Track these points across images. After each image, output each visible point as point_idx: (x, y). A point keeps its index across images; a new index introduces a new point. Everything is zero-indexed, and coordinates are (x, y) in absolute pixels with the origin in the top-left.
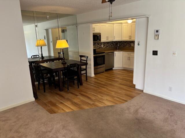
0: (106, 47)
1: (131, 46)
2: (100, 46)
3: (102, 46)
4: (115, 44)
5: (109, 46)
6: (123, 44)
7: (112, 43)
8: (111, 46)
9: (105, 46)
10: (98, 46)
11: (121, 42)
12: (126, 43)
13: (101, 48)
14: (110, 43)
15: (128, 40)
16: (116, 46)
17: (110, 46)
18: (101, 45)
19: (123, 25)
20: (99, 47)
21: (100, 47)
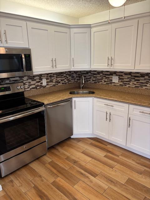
0: (54, 84)
1: (111, 83)
2: (39, 84)
3: (44, 82)
4: (77, 77)
5: (62, 80)
6: (94, 77)
7: (70, 75)
8: (69, 80)
9: (51, 81)
10: (33, 82)
11: (90, 71)
12: (101, 74)
13: (41, 86)
14: (65, 75)
15: (107, 67)
16: (79, 81)
17: (65, 80)
18: (41, 79)
19: (93, 30)
20: (34, 86)
21: (38, 86)
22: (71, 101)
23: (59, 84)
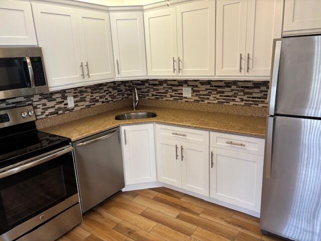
0: (88, 103)
1: (182, 98)
2: (62, 105)
3: (71, 102)
4: (126, 90)
5: (101, 97)
6: (155, 90)
7: (114, 89)
8: (113, 97)
9: (83, 100)
10: (50, 104)
11: (147, 81)
12: (165, 85)
13: (66, 109)
14: (105, 88)
15: (172, 74)
16: (130, 97)
17: (107, 97)
18: (66, 98)
19: (148, 14)
21: (60, 109)
22: (119, 132)
23: (97, 104)
